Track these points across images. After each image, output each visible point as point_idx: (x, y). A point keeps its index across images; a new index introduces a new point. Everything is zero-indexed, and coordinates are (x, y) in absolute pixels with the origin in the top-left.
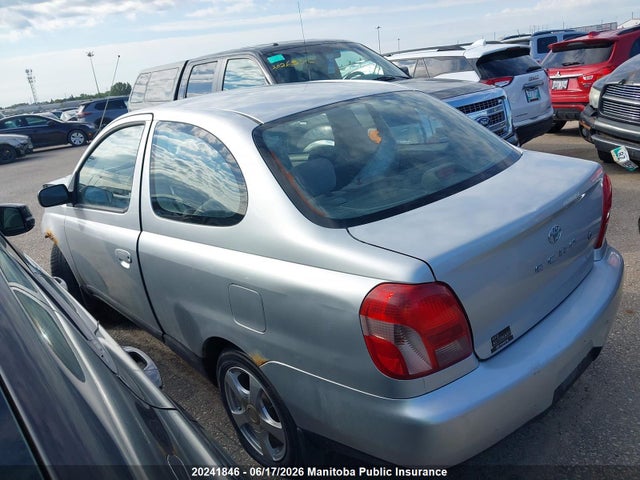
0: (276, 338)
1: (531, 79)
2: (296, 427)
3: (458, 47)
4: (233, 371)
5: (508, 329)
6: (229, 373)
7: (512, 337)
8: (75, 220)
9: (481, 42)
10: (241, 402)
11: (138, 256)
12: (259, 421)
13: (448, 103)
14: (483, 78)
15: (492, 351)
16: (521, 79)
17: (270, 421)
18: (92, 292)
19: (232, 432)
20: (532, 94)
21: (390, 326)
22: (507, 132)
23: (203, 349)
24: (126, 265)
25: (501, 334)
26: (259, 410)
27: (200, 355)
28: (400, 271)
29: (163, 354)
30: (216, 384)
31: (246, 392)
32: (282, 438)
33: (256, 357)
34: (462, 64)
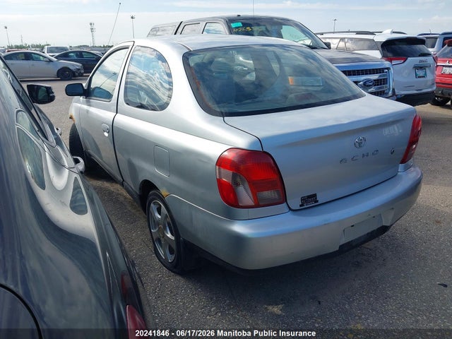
0: (174, 180)
1: (421, 61)
2: (180, 237)
3: (372, 33)
4: (154, 203)
5: (315, 195)
6: (152, 205)
7: (317, 201)
8: (85, 107)
9: (389, 31)
10: (157, 223)
11: (113, 129)
12: (164, 236)
13: (337, 67)
14: (384, 56)
15: (301, 206)
16: (412, 61)
17: (169, 235)
18: (90, 155)
19: (152, 244)
20: (421, 73)
21: (230, 173)
22: (388, 93)
23: (140, 189)
24: (106, 134)
25: (309, 197)
26: (165, 228)
27: (138, 192)
28: (242, 142)
29: (125, 198)
30: (145, 212)
31: (159, 217)
32: (174, 246)
33: (164, 192)
34: (372, 45)
